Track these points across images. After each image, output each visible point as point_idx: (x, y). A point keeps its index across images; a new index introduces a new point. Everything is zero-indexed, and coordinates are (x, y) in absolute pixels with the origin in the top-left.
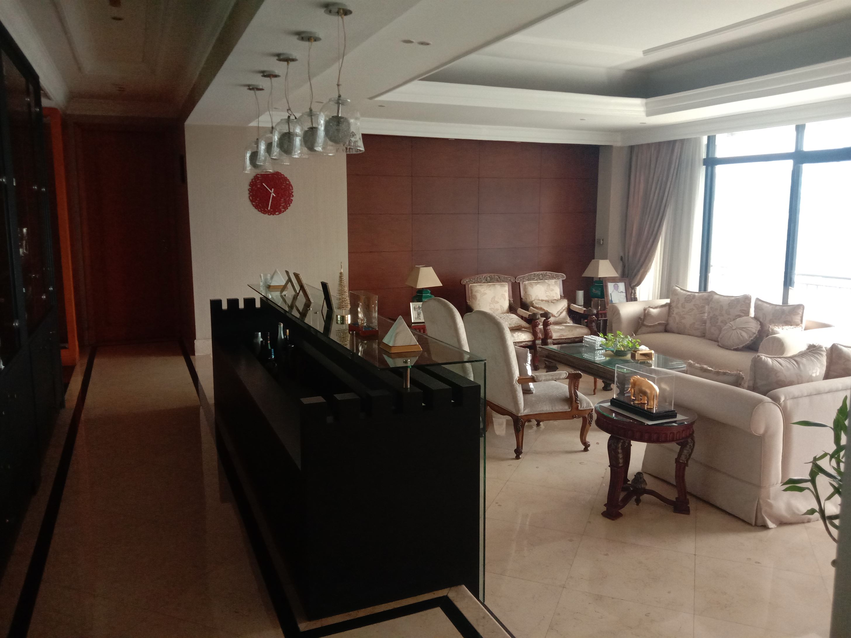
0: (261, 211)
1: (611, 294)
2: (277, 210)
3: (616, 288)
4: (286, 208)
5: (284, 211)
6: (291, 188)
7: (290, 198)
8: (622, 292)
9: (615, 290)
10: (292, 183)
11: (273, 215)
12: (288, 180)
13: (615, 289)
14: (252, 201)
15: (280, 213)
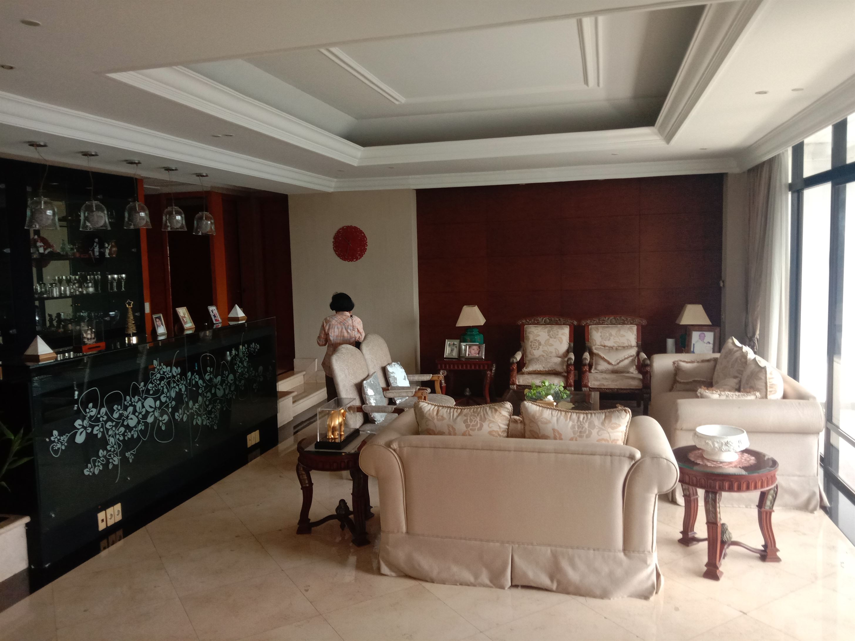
0: (342, 259)
1: (694, 344)
2: (354, 258)
3: (702, 338)
4: (361, 256)
5: (360, 258)
6: (365, 239)
7: (364, 247)
8: (709, 343)
9: (700, 340)
10: (366, 235)
11: (352, 261)
12: (363, 232)
13: (700, 338)
14: (335, 251)
15: (357, 260)
